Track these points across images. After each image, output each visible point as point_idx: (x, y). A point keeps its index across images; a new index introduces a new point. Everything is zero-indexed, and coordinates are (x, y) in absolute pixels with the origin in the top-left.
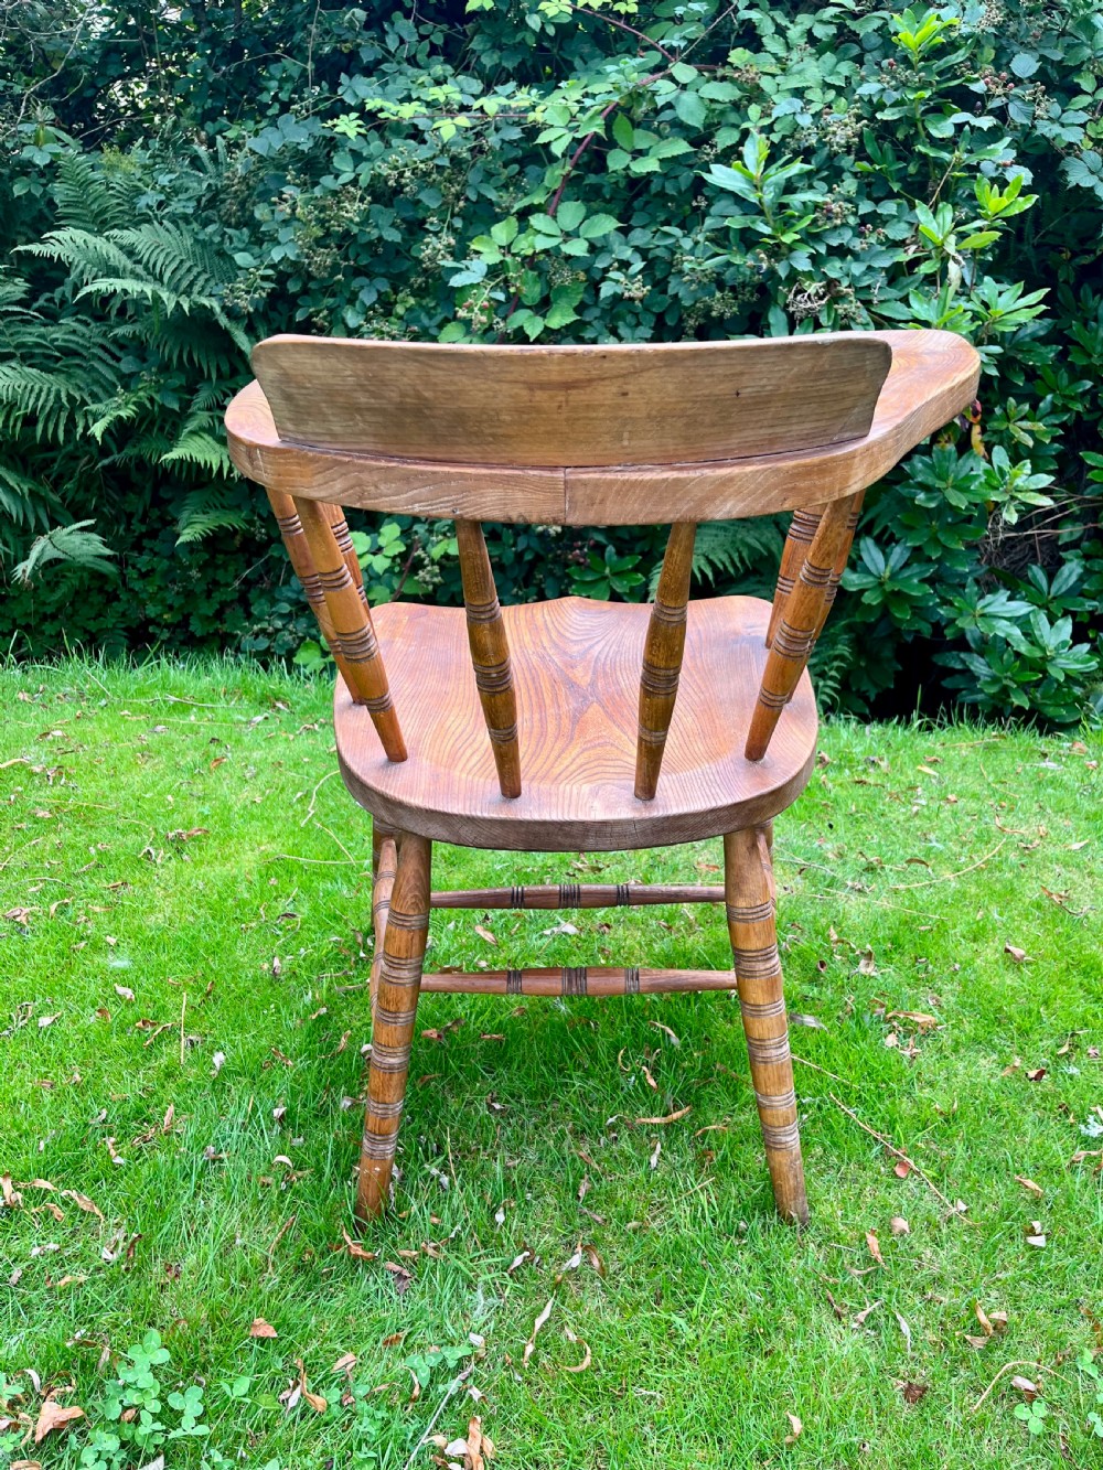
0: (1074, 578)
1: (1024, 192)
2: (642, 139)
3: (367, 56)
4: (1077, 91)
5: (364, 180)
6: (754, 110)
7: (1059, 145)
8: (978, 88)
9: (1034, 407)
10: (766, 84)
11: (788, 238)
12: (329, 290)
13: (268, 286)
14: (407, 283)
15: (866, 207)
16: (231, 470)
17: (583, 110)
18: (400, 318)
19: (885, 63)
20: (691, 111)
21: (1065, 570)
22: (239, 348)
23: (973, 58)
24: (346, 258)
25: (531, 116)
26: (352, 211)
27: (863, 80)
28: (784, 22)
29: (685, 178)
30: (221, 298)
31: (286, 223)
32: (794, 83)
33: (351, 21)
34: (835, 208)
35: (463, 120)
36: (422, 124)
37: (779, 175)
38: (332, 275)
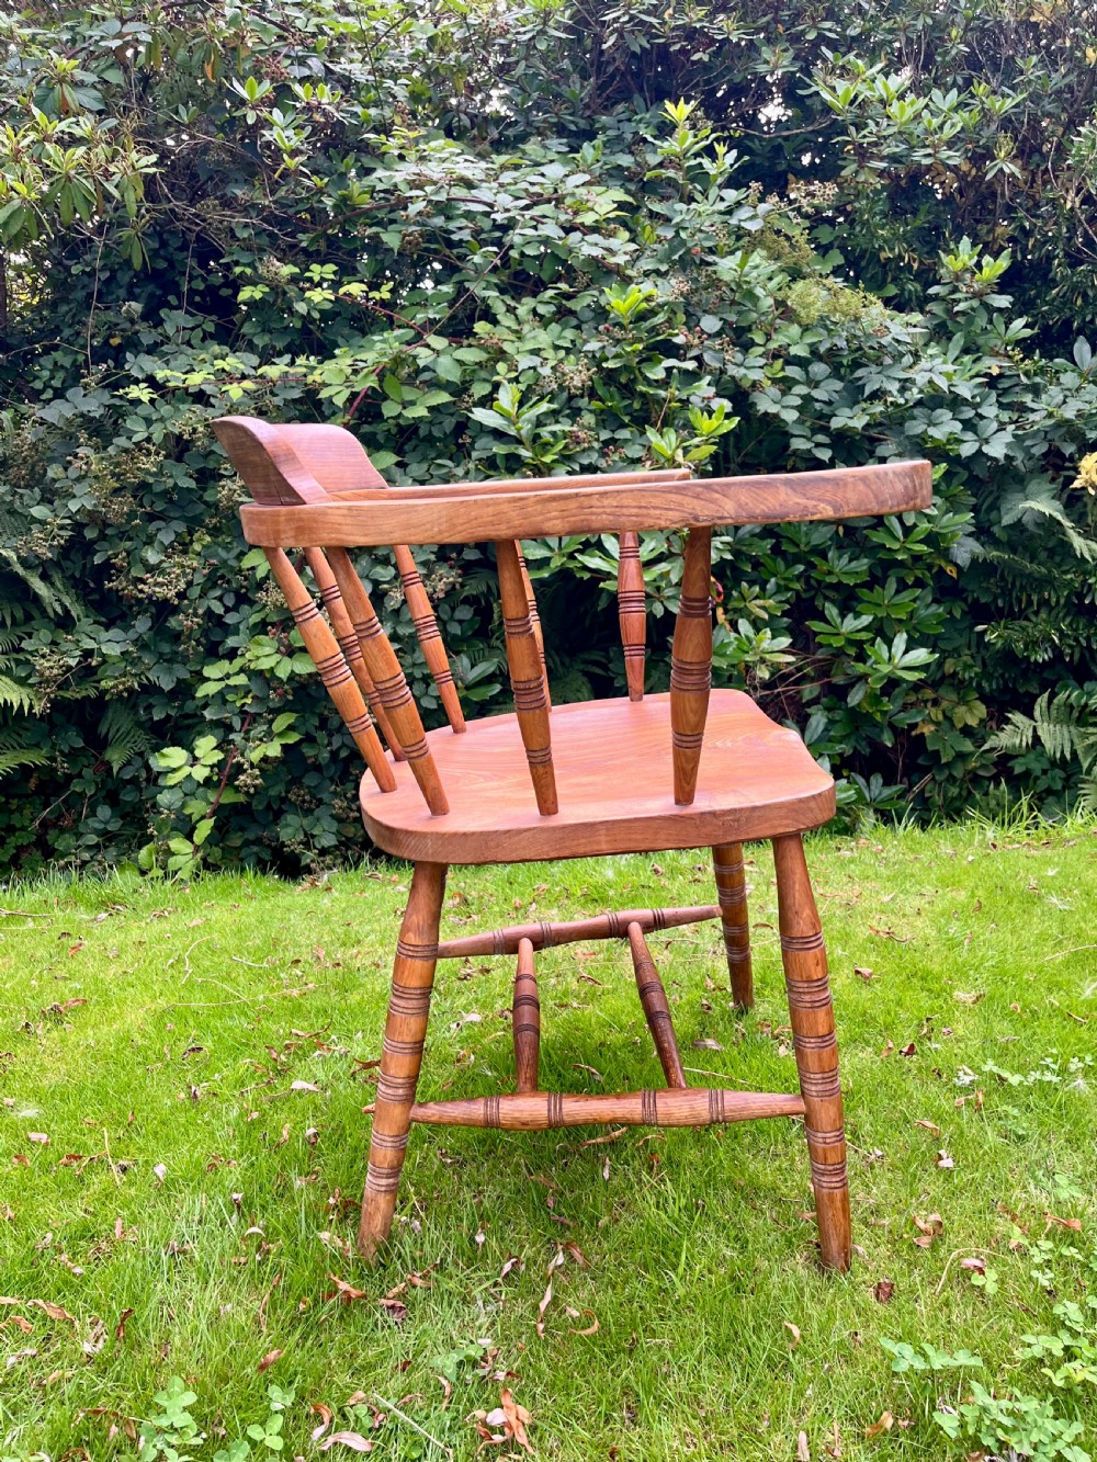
0: (821, 727)
1: (728, 416)
2: (409, 394)
3: (147, 338)
4: (753, 344)
5: (158, 437)
6: (501, 367)
7: (746, 384)
8: (679, 340)
9: (763, 589)
10: (507, 347)
11: (548, 459)
12: (123, 535)
13: (66, 534)
14: (201, 524)
15: (605, 435)
16: (31, 707)
17: (355, 372)
18: (199, 554)
19: (601, 328)
20: (447, 370)
21: (813, 721)
22: (35, 594)
23: (669, 320)
24: (142, 506)
25: (310, 379)
26: (148, 464)
27: (586, 342)
28: (513, 304)
29: (449, 424)
30: (16, 550)
31: (80, 479)
32: (530, 345)
33: (128, 312)
34: (582, 435)
35: (248, 384)
36: (208, 389)
37: (531, 413)
38: (129, 521)
